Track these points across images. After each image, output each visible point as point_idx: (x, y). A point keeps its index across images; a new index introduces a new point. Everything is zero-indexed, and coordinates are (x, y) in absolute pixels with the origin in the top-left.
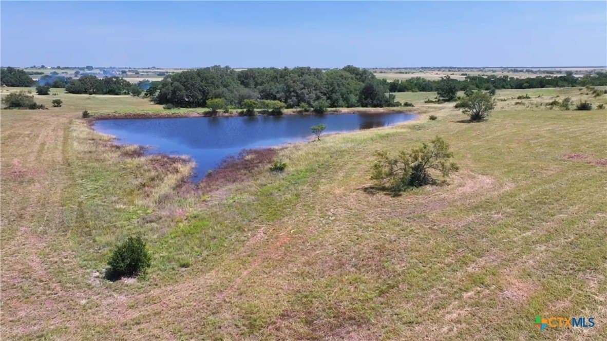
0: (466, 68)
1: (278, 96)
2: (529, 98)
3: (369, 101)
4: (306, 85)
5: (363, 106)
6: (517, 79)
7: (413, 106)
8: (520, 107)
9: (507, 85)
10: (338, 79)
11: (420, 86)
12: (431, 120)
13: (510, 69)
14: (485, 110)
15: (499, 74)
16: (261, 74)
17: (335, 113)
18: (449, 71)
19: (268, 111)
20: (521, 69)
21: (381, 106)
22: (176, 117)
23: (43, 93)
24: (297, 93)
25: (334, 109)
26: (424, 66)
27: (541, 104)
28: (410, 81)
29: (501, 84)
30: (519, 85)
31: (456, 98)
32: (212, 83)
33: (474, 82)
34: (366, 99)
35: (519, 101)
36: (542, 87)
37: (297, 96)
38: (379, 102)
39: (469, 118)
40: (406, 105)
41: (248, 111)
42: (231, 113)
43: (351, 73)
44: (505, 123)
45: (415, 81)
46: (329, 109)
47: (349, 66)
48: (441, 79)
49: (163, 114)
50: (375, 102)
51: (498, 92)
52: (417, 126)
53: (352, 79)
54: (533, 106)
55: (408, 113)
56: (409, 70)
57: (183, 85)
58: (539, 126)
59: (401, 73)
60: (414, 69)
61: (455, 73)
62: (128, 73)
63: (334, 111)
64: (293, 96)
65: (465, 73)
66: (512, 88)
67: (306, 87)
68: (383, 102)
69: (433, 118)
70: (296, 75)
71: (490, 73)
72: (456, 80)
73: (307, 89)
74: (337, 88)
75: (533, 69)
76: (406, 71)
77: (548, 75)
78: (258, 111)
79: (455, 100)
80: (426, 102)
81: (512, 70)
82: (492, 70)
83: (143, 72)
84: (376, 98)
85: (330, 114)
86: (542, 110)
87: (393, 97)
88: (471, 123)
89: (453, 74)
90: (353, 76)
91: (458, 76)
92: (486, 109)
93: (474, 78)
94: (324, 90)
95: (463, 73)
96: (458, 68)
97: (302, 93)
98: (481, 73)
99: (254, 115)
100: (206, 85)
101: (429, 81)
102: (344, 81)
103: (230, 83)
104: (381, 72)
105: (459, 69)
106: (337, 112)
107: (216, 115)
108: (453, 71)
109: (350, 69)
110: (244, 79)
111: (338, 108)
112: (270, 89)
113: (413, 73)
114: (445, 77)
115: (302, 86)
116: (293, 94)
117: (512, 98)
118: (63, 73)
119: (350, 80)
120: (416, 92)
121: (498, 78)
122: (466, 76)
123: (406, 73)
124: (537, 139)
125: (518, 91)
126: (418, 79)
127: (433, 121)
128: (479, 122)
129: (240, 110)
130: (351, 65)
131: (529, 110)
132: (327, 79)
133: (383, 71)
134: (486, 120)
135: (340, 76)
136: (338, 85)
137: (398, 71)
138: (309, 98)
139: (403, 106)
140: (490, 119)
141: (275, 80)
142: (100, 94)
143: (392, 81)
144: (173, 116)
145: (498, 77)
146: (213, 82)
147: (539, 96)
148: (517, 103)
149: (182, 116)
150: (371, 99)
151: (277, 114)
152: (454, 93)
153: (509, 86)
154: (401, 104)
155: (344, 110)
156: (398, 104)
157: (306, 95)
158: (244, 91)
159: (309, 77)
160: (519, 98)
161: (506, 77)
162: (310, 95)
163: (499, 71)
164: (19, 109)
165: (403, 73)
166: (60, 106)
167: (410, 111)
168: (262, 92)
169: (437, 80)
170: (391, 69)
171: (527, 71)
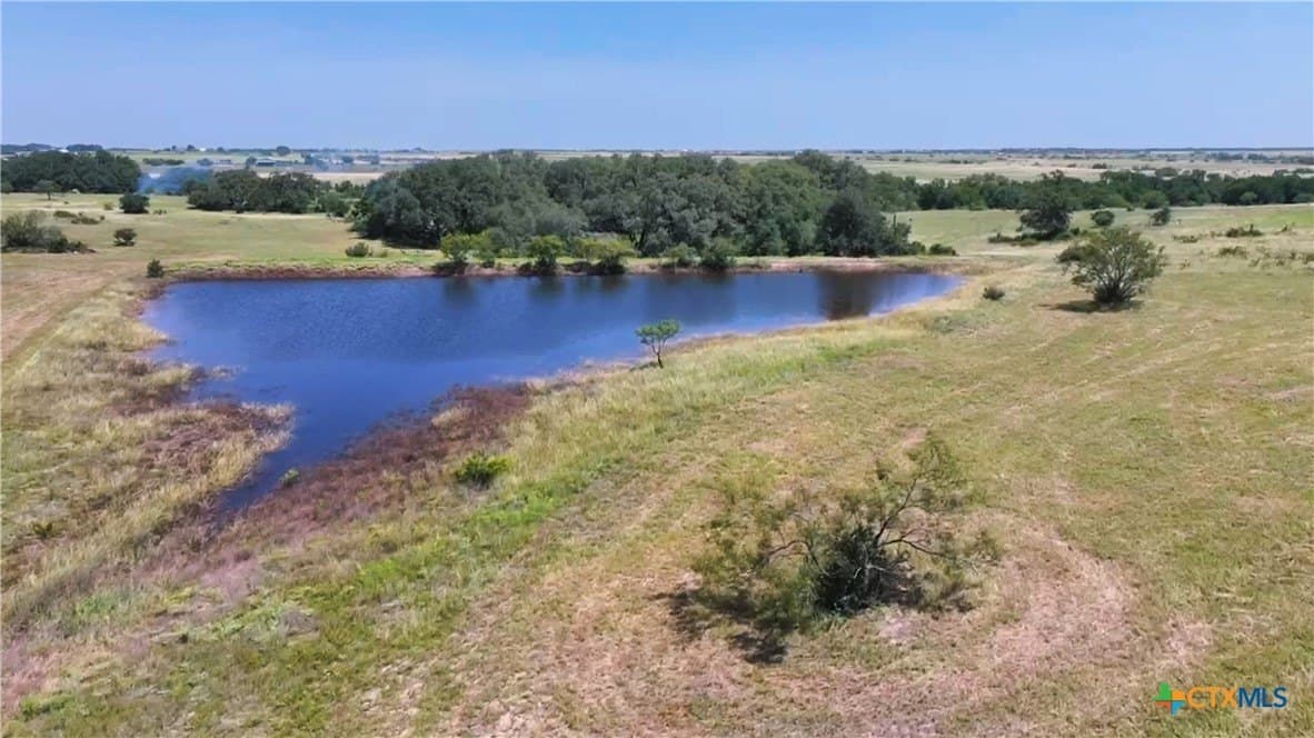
0: (1105, 151)
1: (627, 223)
2: (1257, 234)
3: (843, 239)
4: (693, 200)
5: (827, 254)
6: (1227, 179)
7: (954, 253)
8: (1233, 265)
9: (1201, 192)
10: (776, 185)
11: (991, 193)
12: (989, 300)
13: (1210, 152)
14: (1135, 277)
15: (1184, 167)
16: (597, 170)
17: (757, 270)
18: (1067, 157)
19: (588, 264)
20: (1238, 153)
21: (872, 253)
22: (365, 278)
23: (134, 209)
24: (671, 218)
25: (752, 260)
26: (1007, 147)
27: (1293, 256)
28: (970, 183)
29: (1187, 191)
30: (1232, 194)
31: (1068, 232)
32: (485, 191)
33: (1121, 184)
34: (834, 235)
35: (1232, 243)
36: (1289, 199)
37: (672, 226)
38: (866, 244)
39: (1091, 297)
40: (936, 250)
41: (541, 263)
42: (500, 267)
43: (811, 168)
44: (1190, 315)
45: (982, 183)
46: (741, 260)
47: (807, 153)
48: (1042, 178)
49: (336, 270)
50: (856, 243)
51: (1177, 212)
52: (946, 318)
53: (811, 182)
54: (1269, 261)
55: (939, 272)
56: (973, 155)
57: (418, 196)
58: (1291, 331)
59: (953, 162)
60: (987, 152)
61: (1079, 162)
62: (355, 162)
63: (753, 266)
64: (660, 225)
65: (1101, 162)
66: (1213, 202)
67: (693, 204)
68: (877, 244)
69: (993, 295)
70: (673, 176)
71: (1162, 164)
72: (1078, 181)
73: (694, 209)
74: (771, 205)
75: (1265, 154)
76: (966, 157)
77: (1304, 167)
78: (564, 265)
79: (1066, 238)
80: (992, 241)
81: (1214, 156)
82: (1166, 156)
83: (389, 159)
84: (860, 233)
85: (742, 273)
86: (1295, 275)
87: (903, 231)
88: (1096, 314)
89: (1074, 166)
90: (815, 176)
91: (1085, 172)
92: (1136, 275)
93: (1121, 177)
94: (740, 209)
95: (1096, 162)
96: (1087, 151)
97: (683, 219)
98: (1140, 163)
99: (554, 274)
100: (469, 196)
101: (1014, 183)
102: (790, 189)
103: (524, 192)
104: (908, 161)
105: (1090, 153)
106: (760, 267)
107: (462, 272)
108: (1074, 158)
109: (810, 160)
110: (557, 182)
111: (762, 258)
112: (614, 207)
113: (981, 162)
114: (1053, 173)
115: (684, 201)
116: (660, 220)
117: (1213, 234)
118: (222, 161)
119: (806, 184)
120: (980, 209)
121: (1180, 177)
122: (1102, 171)
123: (966, 162)
124: (1288, 386)
125: (1229, 212)
126: (989, 177)
127: (995, 304)
128: (1114, 309)
129: (522, 261)
130: (814, 148)
131: (1257, 274)
132: (750, 183)
133: (913, 156)
134: (1137, 305)
135: (782, 177)
136: (775, 199)
137: (950, 157)
138: (698, 230)
139: (930, 254)
140: (1148, 301)
141: (630, 184)
142: (261, 210)
143: (928, 182)
144: (359, 274)
145: (1180, 173)
146: (486, 188)
147: (1285, 229)
148: (1226, 252)
149: (382, 274)
150: (847, 235)
151: (611, 271)
152: (1063, 220)
153: (1206, 196)
154: (923, 248)
155: (779, 263)
156: (916, 249)
157: (692, 224)
158: (553, 211)
159: (703, 179)
160: (1232, 234)
161: (1201, 174)
162: (702, 222)
163: (1183, 158)
164: (24, 252)
165: (958, 162)
166: (133, 244)
167: (944, 267)
168: (595, 213)
169: (1032, 181)
170: (932, 153)
171: (1250, 157)
